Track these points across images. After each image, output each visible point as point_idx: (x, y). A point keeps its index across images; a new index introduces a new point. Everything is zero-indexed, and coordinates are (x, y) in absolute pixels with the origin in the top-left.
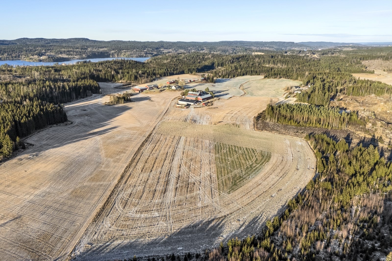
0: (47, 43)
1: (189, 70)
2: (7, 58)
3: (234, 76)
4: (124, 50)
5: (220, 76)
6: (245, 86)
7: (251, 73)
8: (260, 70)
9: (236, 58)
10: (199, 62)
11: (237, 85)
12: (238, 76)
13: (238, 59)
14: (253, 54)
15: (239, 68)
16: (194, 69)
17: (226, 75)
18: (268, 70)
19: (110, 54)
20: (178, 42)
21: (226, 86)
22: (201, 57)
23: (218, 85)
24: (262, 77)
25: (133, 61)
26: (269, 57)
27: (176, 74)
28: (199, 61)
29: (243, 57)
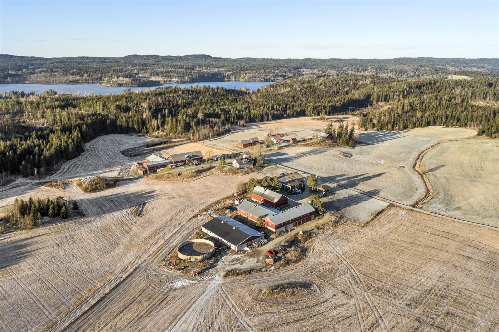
0: (157, 62)
1: (314, 108)
2: (86, 80)
3: (406, 127)
4: (247, 70)
5: (374, 126)
6: (428, 161)
7: (445, 122)
8: (467, 115)
9: (417, 87)
10: (347, 93)
11: (410, 153)
12: (414, 126)
13: (419, 87)
14: (450, 77)
15: (418, 108)
16: (325, 107)
17: (387, 124)
18: (486, 116)
19: (224, 77)
20: (331, 59)
21: (380, 157)
22: (352, 83)
23: (361, 153)
24: (471, 132)
25: (223, 89)
26: (484, 85)
27: (289, 116)
28: (346, 90)
29: (430, 84)
